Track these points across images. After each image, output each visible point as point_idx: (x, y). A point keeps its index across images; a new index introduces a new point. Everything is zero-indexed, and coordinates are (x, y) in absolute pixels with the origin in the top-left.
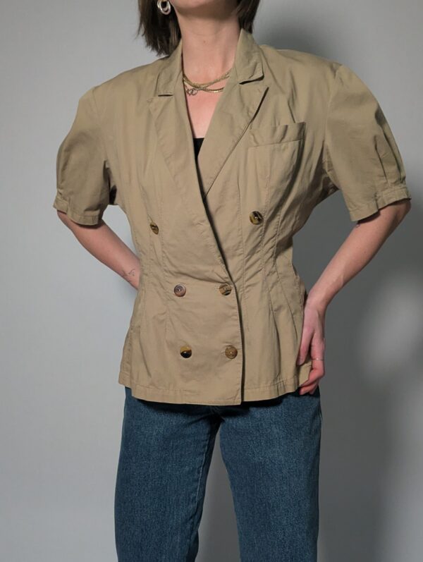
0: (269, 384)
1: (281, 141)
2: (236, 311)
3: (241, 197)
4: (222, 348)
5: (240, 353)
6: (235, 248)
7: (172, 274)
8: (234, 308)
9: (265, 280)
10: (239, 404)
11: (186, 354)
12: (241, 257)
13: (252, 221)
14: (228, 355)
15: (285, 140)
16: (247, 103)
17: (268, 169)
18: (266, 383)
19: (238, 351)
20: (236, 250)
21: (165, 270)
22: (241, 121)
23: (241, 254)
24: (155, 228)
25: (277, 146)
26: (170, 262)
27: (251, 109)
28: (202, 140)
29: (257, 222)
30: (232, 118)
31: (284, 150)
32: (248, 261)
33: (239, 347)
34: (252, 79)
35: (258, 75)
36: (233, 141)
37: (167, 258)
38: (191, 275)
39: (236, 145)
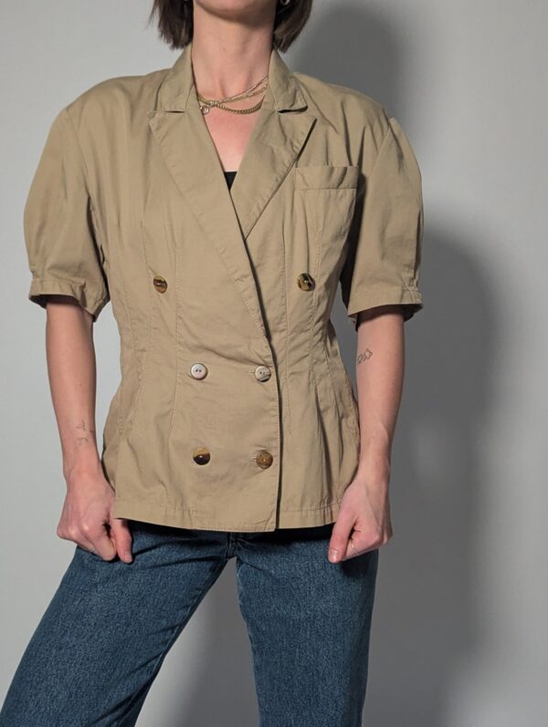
0: (314, 507)
1: (338, 186)
2: (276, 403)
3: (286, 254)
4: (253, 453)
5: (276, 461)
6: (277, 321)
7: (190, 348)
8: (273, 400)
9: (311, 370)
10: (273, 530)
11: (202, 460)
12: (283, 334)
13: (300, 286)
14: (259, 464)
15: (342, 186)
16: (289, 136)
17: (321, 221)
18: (311, 506)
19: (274, 459)
20: (278, 324)
21: (180, 343)
22: (285, 156)
23: (283, 330)
24: (161, 284)
25: (333, 191)
26: (189, 331)
27: (296, 143)
28: (234, 174)
29: (308, 288)
30: (273, 152)
31: (342, 197)
32: (293, 339)
33: (275, 453)
34: (293, 108)
35: (299, 105)
36: (277, 180)
37: (185, 325)
38: (217, 350)
39: (280, 185)
